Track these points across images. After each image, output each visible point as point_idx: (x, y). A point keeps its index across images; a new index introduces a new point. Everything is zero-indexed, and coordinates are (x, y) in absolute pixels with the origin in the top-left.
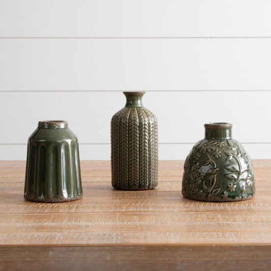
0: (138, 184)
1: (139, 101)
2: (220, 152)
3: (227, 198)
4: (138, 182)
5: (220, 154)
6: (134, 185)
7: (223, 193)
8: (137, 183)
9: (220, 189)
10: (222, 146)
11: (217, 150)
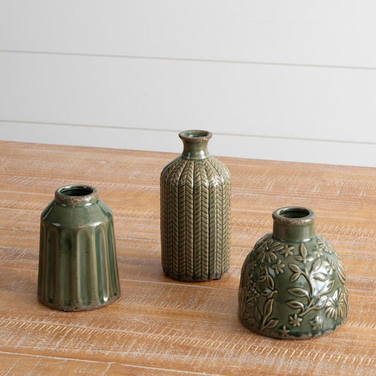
0: (192, 275)
1: (202, 153)
2: (284, 266)
3: (288, 336)
4: (192, 271)
5: (283, 268)
6: (187, 275)
7: (281, 328)
8: (190, 272)
9: (277, 321)
10: (289, 255)
11: (280, 261)
